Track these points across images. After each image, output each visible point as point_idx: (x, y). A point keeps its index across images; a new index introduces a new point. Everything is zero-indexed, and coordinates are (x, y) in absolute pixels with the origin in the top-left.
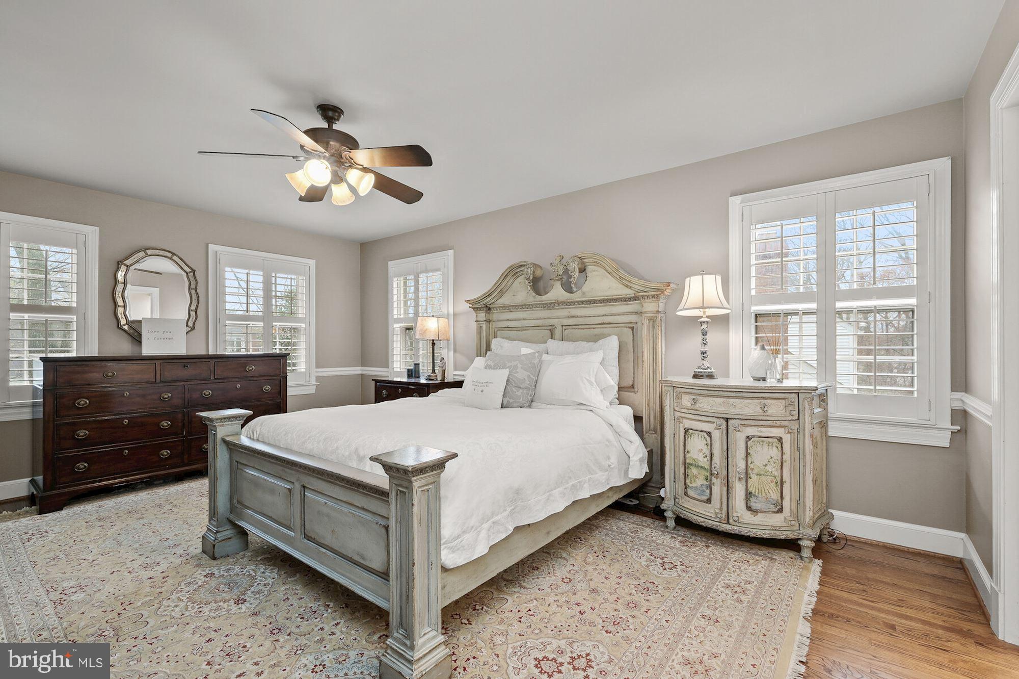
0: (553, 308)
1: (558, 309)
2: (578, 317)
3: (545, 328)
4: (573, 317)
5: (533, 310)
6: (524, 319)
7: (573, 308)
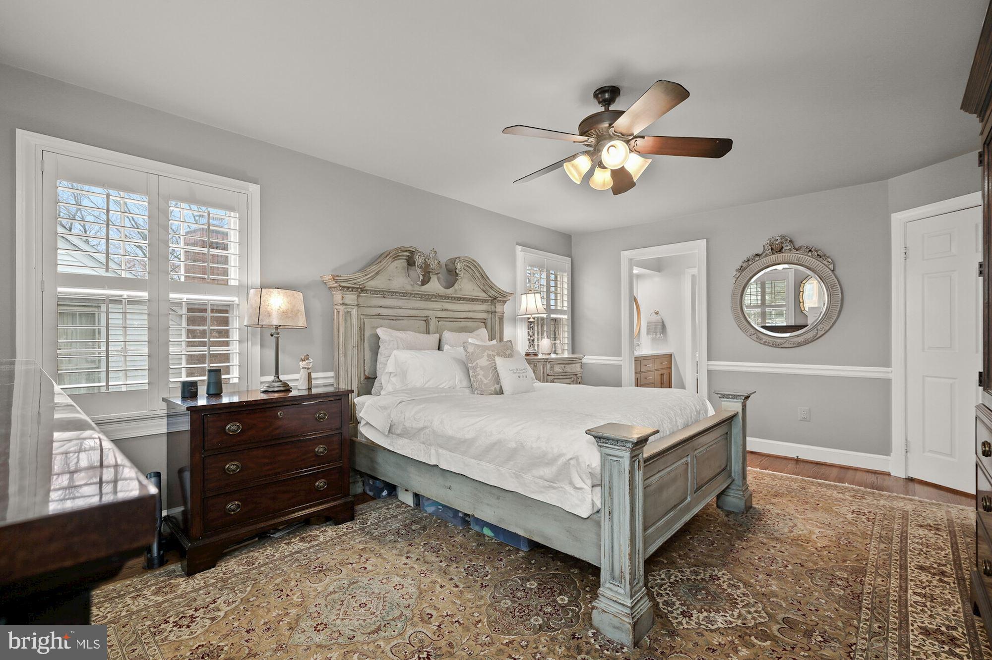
0: (430, 300)
1: (434, 301)
2: (450, 311)
3: (420, 318)
4: (447, 310)
5: (410, 299)
6: (400, 308)
7: (447, 302)
